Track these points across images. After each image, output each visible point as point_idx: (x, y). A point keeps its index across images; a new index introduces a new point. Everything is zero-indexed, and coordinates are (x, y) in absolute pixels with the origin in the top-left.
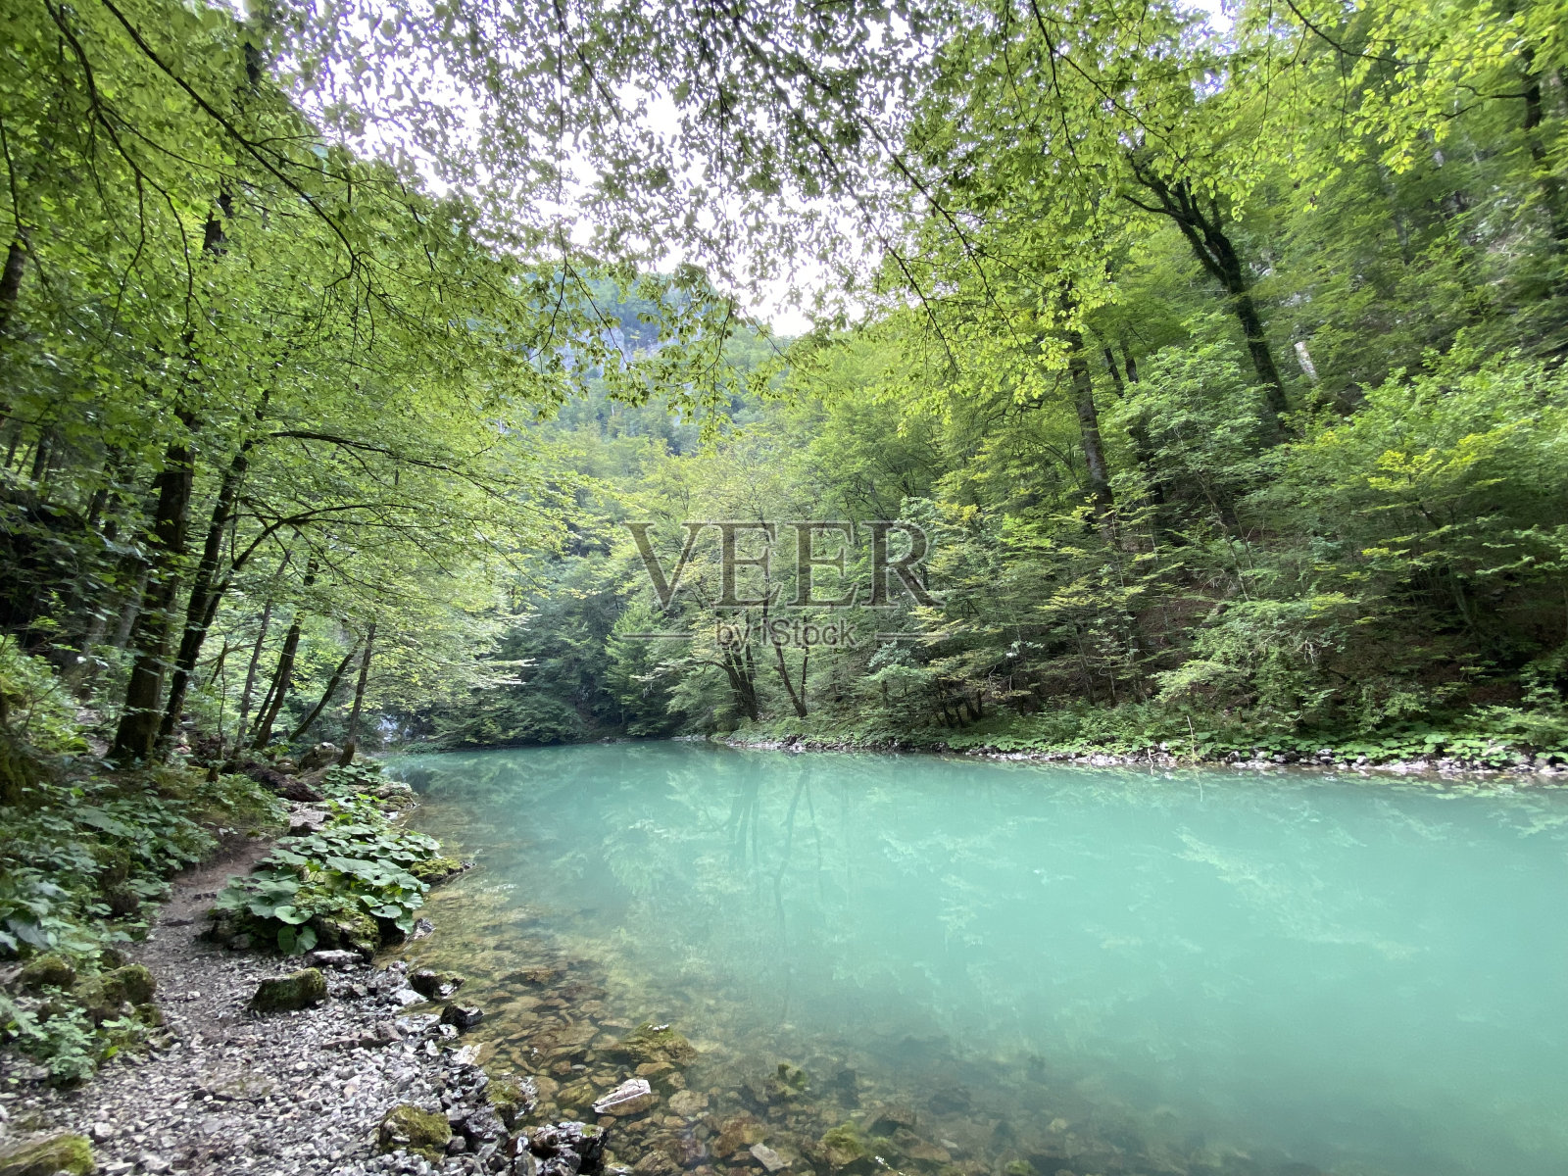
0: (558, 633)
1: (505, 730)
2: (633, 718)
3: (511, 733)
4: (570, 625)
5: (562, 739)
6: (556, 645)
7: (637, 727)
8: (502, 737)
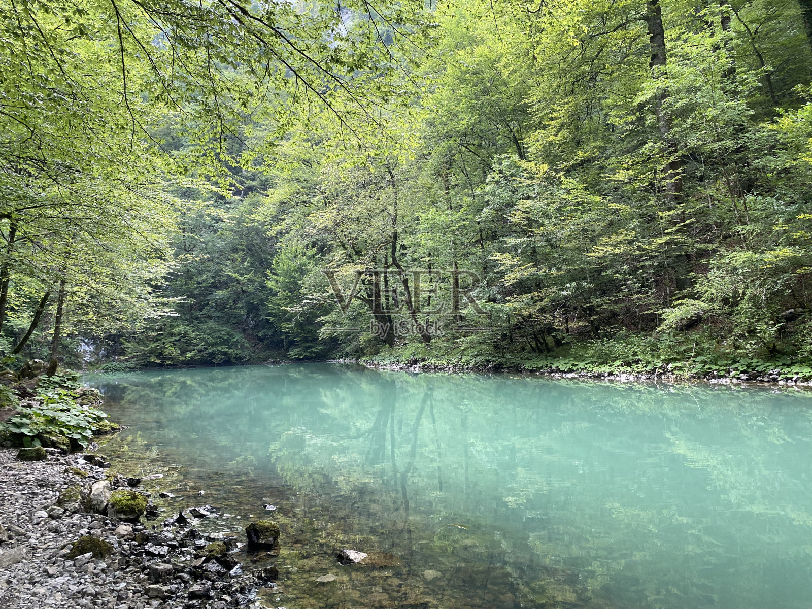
0: (224, 268)
1: (183, 353)
2: (293, 343)
3: (188, 355)
4: (234, 260)
5: (233, 361)
6: (222, 279)
7: (296, 351)
8: (181, 358)
